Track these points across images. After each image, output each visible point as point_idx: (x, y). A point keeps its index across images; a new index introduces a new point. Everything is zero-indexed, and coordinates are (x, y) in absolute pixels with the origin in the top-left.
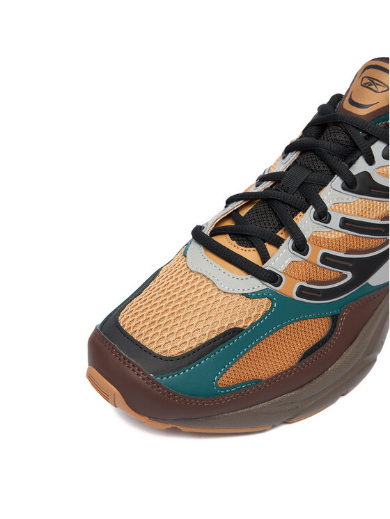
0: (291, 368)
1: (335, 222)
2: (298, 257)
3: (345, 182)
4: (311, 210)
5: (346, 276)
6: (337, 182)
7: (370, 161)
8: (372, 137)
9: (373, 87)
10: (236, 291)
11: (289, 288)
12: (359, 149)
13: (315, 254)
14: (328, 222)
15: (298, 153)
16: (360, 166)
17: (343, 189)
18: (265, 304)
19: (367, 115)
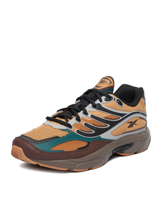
0: (74, 151)
1: (89, 115)
2: (77, 122)
3: (93, 105)
4: (82, 111)
5: (92, 132)
6: (90, 105)
7: (101, 101)
8: (102, 95)
9: (103, 83)
10: (58, 128)
11: (74, 130)
12: (97, 97)
13: (83, 123)
14: (87, 115)
15: (80, 100)
16: (97, 102)
17: (92, 107)
18: (67, 133)
19: (100, 89)
